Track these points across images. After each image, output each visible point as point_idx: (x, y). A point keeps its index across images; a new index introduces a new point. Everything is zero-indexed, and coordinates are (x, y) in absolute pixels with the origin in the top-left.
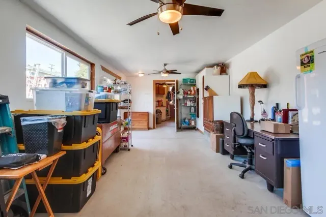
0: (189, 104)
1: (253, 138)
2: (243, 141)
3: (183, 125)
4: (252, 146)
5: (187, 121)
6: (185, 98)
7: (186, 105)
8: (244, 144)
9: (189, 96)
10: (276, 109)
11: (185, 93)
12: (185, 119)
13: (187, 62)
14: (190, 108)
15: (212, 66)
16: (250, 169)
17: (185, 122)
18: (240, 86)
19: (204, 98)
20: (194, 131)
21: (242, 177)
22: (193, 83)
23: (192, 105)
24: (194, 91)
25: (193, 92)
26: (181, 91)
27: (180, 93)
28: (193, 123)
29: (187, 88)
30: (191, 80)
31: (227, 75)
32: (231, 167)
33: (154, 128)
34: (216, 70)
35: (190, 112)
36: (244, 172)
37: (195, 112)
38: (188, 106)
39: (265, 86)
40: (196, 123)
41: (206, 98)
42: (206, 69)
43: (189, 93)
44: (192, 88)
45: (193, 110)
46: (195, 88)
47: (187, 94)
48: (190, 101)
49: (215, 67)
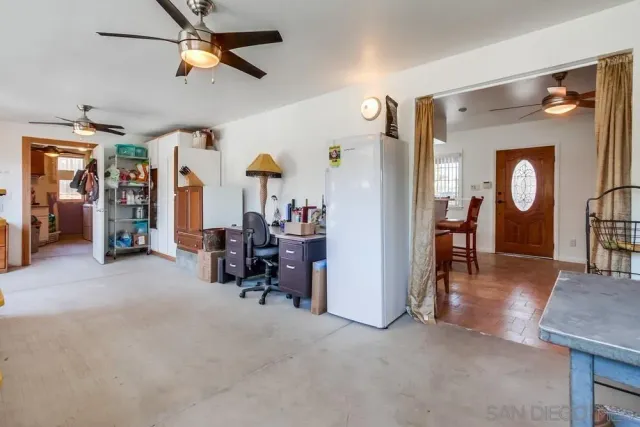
0: (131, 199)
1: (277, 246)
2: (262, 253)
3: (118, 247)
4: (275, 258)
5: (126, 237)
6: (121, 187)
7: (123, 203)
8: (263, 257)
9: (132, 184)
10: (292, 208)
11: (122, 177)
12: (121, 234)
13: (142, 113)
14: (135, 210)
15: (191, 130)
16: (270, 290)
17: (123, 240)
18: (249, 173)
19: (177, 189)
20: (145, 256)
21: (263, 302)
22: (142, 156)
23: (139, 202)
24: (146, 173)
25: (142, 176)
26: (115, 172)
27: (112, 176)
28: (141, 241)
29: (129, 167)
30: (137, 148)
31: (216, 150)
32: (243, 295)
33: (25, 264)
34: (199, 138)
35: (134, 217)
36: (265, 295)
37: (146, 215)
38: (131, 206)
39: (278, 175)
40: (147, 240)
41: (186, 188)
42: (178, 133)
43: (132, 176)
44: (140, 167)
45: (140, 213)
46: (148, 168)
47: (128, 178)
48: (135, 194)
49: (198, 132)
